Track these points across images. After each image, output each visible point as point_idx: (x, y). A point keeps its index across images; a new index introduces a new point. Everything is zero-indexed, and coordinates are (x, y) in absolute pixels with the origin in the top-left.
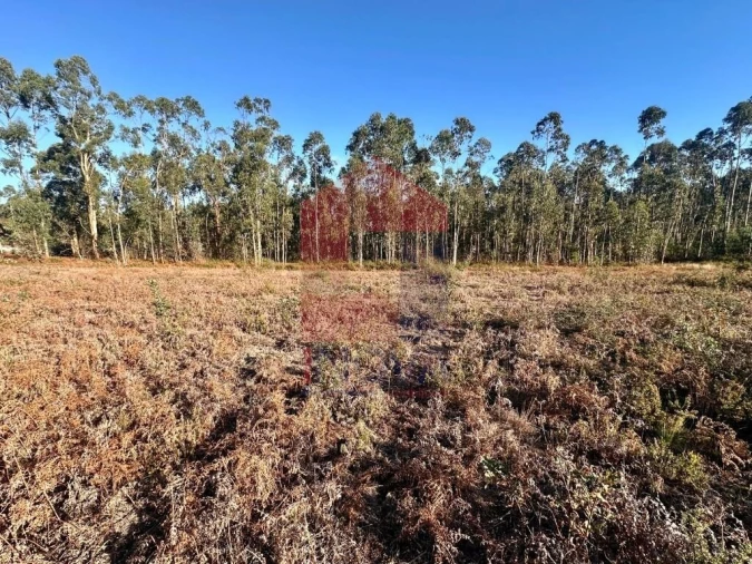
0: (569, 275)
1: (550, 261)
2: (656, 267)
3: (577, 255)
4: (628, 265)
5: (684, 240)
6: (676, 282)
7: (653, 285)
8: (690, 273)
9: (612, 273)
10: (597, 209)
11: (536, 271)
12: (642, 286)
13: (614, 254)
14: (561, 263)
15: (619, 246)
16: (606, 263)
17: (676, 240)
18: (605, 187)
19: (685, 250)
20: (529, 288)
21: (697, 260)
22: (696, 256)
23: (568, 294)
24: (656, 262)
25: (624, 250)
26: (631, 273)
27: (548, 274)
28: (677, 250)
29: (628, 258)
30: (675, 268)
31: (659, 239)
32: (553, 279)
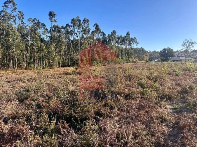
0: (29, 74)
1: (21, 68)
2: (59, 69)
3: (32, 65)
4: (51, 69)
5: (66, 60)
6: (63, 74)
7: (56, 75)
8: (67, 71)
9: (45, 72)
10: (38, 46)
11: (14, 73)
12: (53, 76)
13: (46, 65)
14: (26, 69)
15: (47, 62)
16: (43, 68)
17: (64, 60)
18: (40, 37)
19: (66, 63)
20: (9, 82)
21: (69, 66)
22: (69, 65)
23: (27, 82)
24: (59, 67)
25: (49, 63)
26: (51, 71)
27: (20, 74)
28: (64, 63)
29: (50, 66)
30: (64, 69)
31: (59, 59)
32: (21, 76)
